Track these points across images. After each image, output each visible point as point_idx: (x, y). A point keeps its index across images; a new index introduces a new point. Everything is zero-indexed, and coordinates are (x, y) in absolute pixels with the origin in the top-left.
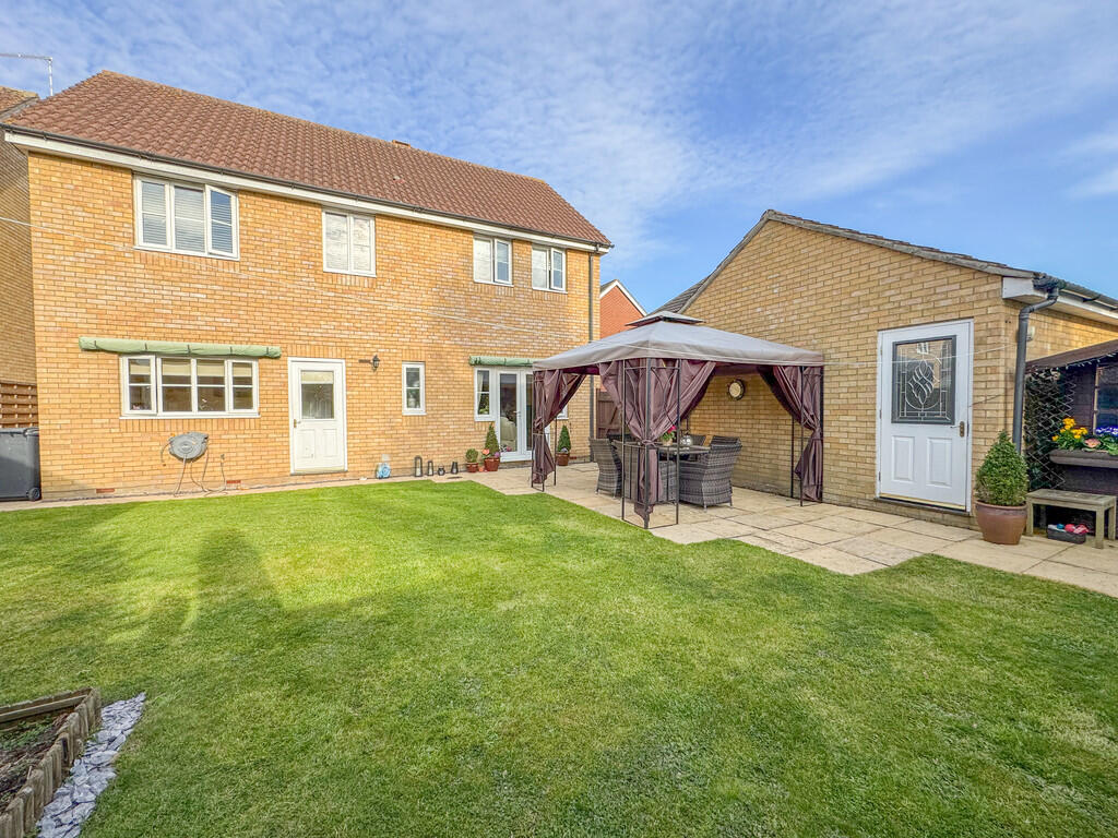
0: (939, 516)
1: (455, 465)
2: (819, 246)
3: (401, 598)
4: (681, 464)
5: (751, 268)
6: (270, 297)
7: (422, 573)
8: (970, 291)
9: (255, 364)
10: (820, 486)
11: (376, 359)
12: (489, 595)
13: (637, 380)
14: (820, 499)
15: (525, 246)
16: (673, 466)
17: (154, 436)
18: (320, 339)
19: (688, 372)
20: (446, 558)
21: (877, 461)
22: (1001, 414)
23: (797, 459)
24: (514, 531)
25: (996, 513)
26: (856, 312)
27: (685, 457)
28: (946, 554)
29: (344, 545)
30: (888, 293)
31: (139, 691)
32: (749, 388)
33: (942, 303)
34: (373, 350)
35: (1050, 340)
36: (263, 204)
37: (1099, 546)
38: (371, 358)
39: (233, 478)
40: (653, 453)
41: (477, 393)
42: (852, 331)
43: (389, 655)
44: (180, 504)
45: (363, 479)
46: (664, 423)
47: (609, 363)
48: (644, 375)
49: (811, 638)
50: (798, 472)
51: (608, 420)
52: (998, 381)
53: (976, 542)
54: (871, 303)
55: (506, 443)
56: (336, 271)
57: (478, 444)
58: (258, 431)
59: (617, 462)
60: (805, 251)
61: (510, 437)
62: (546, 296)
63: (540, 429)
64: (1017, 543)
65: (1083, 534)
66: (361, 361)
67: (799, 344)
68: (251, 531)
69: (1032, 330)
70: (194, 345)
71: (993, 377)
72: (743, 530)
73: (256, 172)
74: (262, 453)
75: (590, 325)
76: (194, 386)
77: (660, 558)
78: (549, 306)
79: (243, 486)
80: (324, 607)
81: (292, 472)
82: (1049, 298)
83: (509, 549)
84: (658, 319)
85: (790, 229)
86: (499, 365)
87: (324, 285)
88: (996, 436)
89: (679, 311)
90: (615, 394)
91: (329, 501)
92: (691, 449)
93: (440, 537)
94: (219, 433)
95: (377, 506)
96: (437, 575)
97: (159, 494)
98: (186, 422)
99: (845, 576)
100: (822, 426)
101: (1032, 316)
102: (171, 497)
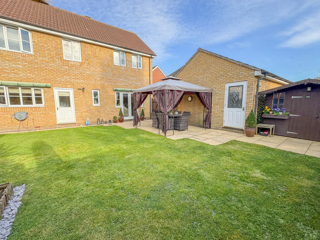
0: (237, 131)
1: (110, 121)
2: (212, 59)
3: (98, 156)
4: (174, 119)
5: (195, 64)
6: (46, 68)
7: (103, 150)
8: (247, 74)
9: (42, 89)
10: (210, 124)
11: (83, 89)
12: (123, 154)
13: (163, 96)
14: (210, 128)
15: (130, 54)
16: (173, 120)
17: (8, 113)
18: (64, 82)
19: (177, 94)
20: (110, 146)
21: (224, 118)
22: (252, 105)
23: (205, 117)
24: (128, 138)
25: (249, 130)
26: (220, 78)
27: (176, 117)
28: (237, 140)
29: (79, 144)
30: (228, 73)
31: (23, 184)
32: (193, 98)
33: (241, 76)
34: (82, 86)
35: (265, 87)
36: (40, 35)
37: (270, 137)
38: (82, 88)
39: (38, 126)
40: (167, 116)
41: (116, 99)
42: (219, 83)
43: (96, 170)
44: (21, 134)
45: (81, 125)
46: (170, 108)
47: (155, 91)
48: (165, 94)
49: (204, 159)
50: (205, 121)
51: (155, 108)
52: (252, 97)
53: (244, 137)
54: (224, 76)
55: (126, 114)
56: (67, 59)
57: (117, 115)
58: (45, 111)
59: (158, 119)
60: (209, 60)
61: (127, 112)
62: (136, 70)
63: (135, 110)
64: (253, 137)
65: (267, 134)
66: (78, 89)
67: (206, 86)
68: (48, 141)
69: (260, 84)
70: (20, 83)
71: (251, 96)
72: (190, 136)
73: (37, 24)
74: (47, 118)
75: (150, 79)
76: (21, 96)
77: (168, 143)
78: (138, 73)
79: (41, 128)
80: (75, 160)
81: (58, 124)
82: (265, 76)
83: (127, 143)
84: (169, 79)
85: (205, 54)
86: (123, 91)
87: (64, 64)
88: (250, 111)
89: (175, 76)
90: (157, 100)
91: (71, 132)
92: (178, 115)
93: (107, 140)
94: (31, 112)
95: (87, 133)
96: (108, 150)
97: (12, 131)
98: (19, 109)
99: (213, 146)
100: (211, 109)
101: (261, 80)
102: (17, 132)
